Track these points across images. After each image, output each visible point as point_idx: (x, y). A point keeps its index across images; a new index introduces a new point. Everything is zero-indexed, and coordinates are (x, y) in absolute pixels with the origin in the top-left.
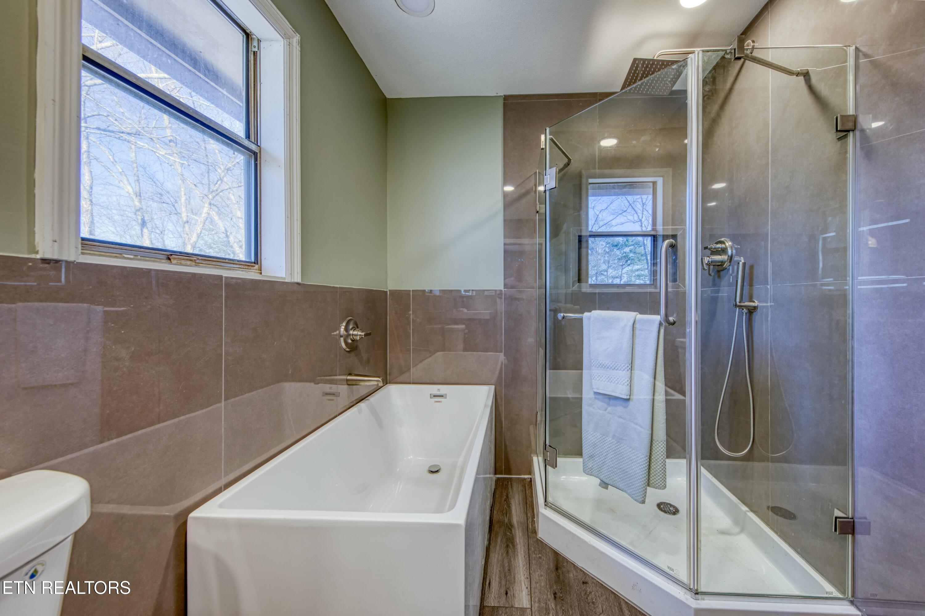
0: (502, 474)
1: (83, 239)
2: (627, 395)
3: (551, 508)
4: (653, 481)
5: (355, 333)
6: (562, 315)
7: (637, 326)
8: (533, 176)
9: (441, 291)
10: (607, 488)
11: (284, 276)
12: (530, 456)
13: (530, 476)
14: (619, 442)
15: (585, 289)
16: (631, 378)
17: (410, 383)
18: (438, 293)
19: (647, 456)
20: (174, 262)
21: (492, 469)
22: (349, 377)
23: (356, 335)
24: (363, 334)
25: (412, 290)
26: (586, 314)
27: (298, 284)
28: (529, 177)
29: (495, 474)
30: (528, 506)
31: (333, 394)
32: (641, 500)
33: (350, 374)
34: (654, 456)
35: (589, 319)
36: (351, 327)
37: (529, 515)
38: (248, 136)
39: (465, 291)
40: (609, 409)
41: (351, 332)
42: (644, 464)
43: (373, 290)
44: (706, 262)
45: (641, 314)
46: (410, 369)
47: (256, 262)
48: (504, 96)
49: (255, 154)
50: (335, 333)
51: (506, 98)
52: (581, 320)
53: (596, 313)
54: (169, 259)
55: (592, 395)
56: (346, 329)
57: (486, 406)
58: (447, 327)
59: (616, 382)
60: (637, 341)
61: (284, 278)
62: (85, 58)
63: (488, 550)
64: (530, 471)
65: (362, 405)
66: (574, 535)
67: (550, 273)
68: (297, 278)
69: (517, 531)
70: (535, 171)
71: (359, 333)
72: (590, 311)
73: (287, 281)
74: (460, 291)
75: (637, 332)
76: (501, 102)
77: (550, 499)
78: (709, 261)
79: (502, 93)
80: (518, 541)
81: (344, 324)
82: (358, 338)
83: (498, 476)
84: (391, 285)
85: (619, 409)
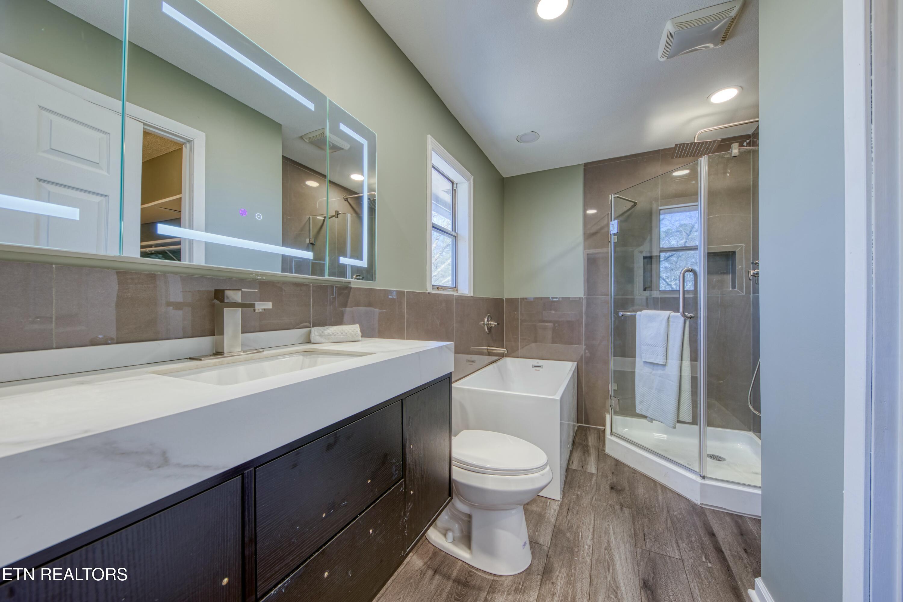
0: (582, 423)
1: (433, 285)
2: (664, 362)
3: (615, 435)
4: (682, 416)
5: (492, 323)
6: (622, 313)
7: (671, 319)
8: (607, 217)
9: (534, 298)
10: (652, 422)
11: (467, 293)
12: (604, 414)
13: (603, 428)
14: (659, 392)
15: (655, 294)
16: (667, 352)
17: (518, 358)
18: (533, 300)
19: (676, 399)
20: (439, 290)
21: (575, 420)
22: (488, 348)
23: (493, 324)
24: (496, 323)
25: (520, 298)
26: (639, 313)
27: (472, 296)
28: (603, 218)
29: (577, 423)
30: (600, 440)
31: (472, 361)
32: (672, 426)
33: (488, 346)
34: (682, 400)
35: (640, 315)
36: (489, 320)
37: (600, 444)
38: (453, 230)
39: (552, 298)
40: (654, 372)
41: (490, 322)
42: (675, 404)
43: (497, 298)
44: (752, 274)
45: (675, 312)
46: (518, 350)
47: (456, 287)
48: (584, 163)
49: (455, 237)
50: (481, 323)
51: (586, 165)
52: (635, 316)
53: (645, 312)
54: (438, 289)
55: (642, 363)
56: (488, 321)
57: (570, 370)
58: (538, 324)
59: (657, 354)
60: (671, 329)
61: (467, 294)
62: (433, 227)
63: (571, 452)
64: (604, 425)
65: (494, 364)
66: (630, 449)
67: (614, 287)
68: (472, 295)
69: (591, 449)
70: (608, 213)
71: (494, 323)
72: (641, 311)
73: (468, 295)
74: (549, 298)
75: (671, 323)
76: (582, 168)
77: (614, 430)
78: (754, 274)
79: (583, 162)
80: (591, 452)
81: (487, 318)
82: (494, 326)
83: (579, 424)
84: (506, 295)
85: (660, 372)
